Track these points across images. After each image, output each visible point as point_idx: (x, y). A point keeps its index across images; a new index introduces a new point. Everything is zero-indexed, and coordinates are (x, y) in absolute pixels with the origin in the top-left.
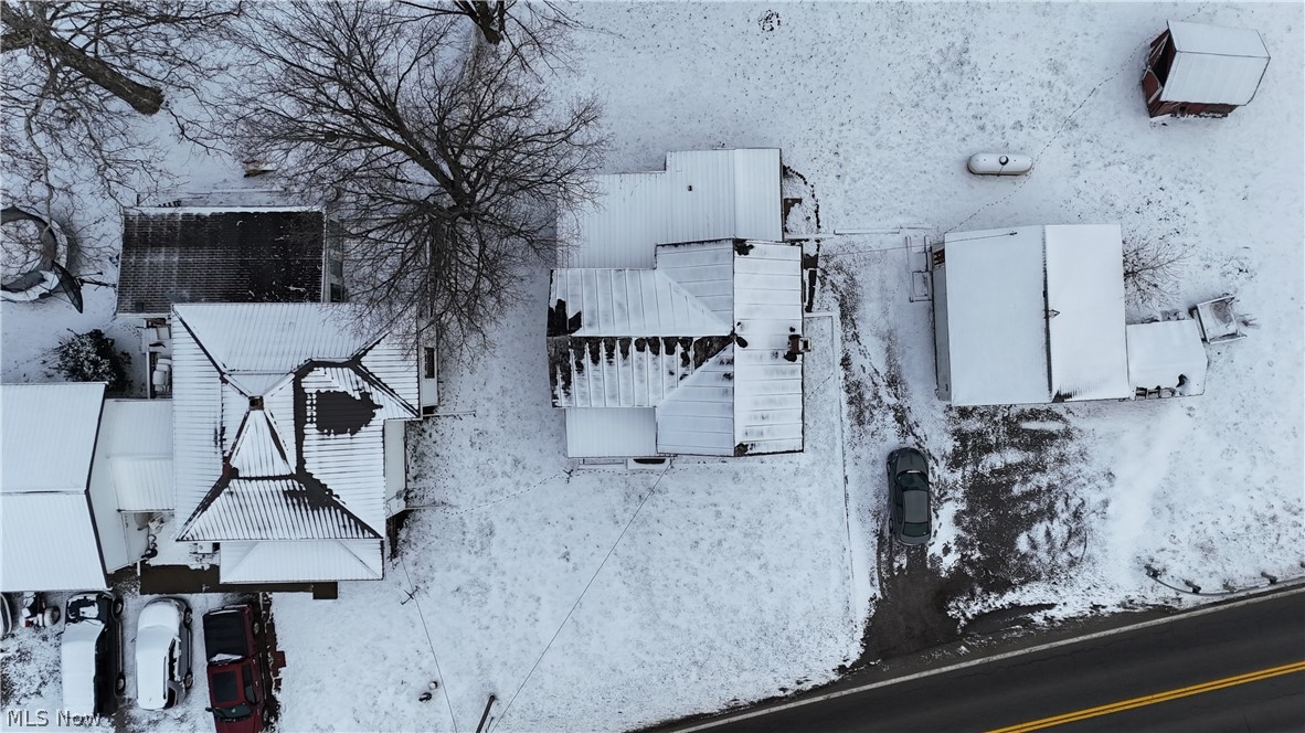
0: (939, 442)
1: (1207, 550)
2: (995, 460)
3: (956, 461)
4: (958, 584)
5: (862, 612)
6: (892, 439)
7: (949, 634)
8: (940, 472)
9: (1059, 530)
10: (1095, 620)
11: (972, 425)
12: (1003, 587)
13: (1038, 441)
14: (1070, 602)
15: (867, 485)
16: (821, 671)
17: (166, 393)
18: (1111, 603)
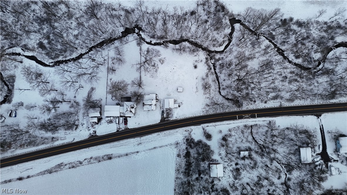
0: (165, 110)
1: (179, 117)
2: (168, 111)
3: (166, 111)
4: (166, 118)
5: (160, 119)
6: (162, 110)
7: (165, 121)
8: (165, 112)
9: (171, 115)
10: (173, 120)
11: (167, 109)
12: (168, 118)
13: (170, 110)
14: (172, 119)
15: (161, 112)
16: (158, 123)
17: (124, 106)
18: (174, 119)
